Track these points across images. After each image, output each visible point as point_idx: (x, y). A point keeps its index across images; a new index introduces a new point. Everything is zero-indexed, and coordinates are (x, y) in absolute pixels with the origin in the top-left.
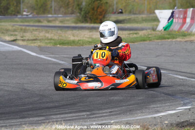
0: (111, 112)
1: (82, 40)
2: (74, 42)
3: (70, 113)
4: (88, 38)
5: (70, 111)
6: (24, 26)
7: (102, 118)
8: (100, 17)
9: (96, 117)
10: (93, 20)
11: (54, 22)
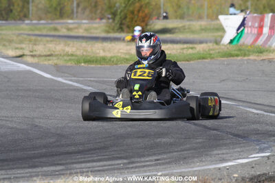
0: (158, 160)
2: (104, 59)
3: (100, 160)
4: (124, 53)
6: (34, 35)
7: (145, 168)
9: (136, 167)
10: (131, 29)
11: (76, 30)
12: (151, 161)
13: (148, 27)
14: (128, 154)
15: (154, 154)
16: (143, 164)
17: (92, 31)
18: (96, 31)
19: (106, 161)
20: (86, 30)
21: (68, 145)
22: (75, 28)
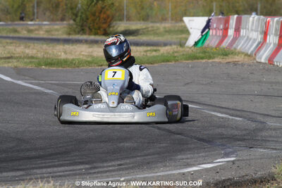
0: (121, 165)
1: (78, 59)
2: (66, 61)
3: (61, 166)
4: (86, 55)
5: (61, 162)
7: (108, 174)
8: (104, 26)
9: (98, 173)
10: (93, 30)
11: (37, 32)
12: (114, 166)
13: (111, 29)
14: (90, 159)
15: (117, 159)
16: (105, 169)
17: (53, 33)
18: (57, 33)
20: (47, 31)
21: (28, 150)
22: (36, 30)
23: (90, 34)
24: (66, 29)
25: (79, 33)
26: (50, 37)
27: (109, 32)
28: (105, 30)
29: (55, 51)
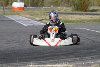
0: (92, 58)
1: (76, 20)
2: (72, 21)
3: (71, 58)
4: (79, 19)
5: (70, 57)
6: (46, 12)
7: (87, 61)
8: (85, 8)
9: (84, 60)
10: (81, 10)
11: (61, 11)
12: (89, 58)
13: (88, 9)
14: (81, 55)
15: (91, 56)
16: (87, 59)
18: (68, 11)
19: (73, 58)
20: (65, 10)
21: (59, 52)
22: (61, 10)
23: (80, 11)
24: (71, 9)
25: (76, 11)
26: (66, 12)
27: (87, 10)
28: (85, 10)
29: (68, 17)
